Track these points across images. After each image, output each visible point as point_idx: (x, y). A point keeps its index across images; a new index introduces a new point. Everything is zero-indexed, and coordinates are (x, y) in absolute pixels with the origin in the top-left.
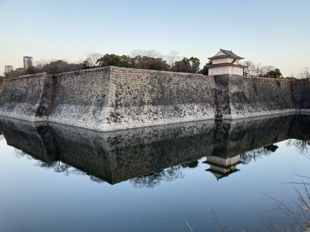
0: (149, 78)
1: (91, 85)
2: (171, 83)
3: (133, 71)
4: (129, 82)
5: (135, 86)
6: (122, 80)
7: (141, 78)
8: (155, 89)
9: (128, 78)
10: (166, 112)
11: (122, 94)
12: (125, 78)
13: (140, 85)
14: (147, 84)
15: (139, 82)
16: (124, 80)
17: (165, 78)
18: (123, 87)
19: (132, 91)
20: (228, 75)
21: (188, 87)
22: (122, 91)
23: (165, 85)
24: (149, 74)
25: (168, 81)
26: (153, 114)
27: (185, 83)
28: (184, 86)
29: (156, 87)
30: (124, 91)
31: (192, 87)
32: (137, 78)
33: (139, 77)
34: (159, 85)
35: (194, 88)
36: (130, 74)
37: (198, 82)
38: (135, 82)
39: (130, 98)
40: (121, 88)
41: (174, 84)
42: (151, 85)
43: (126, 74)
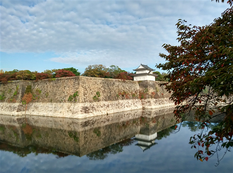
0: (102, 83)
1: (63, 89)
2: (114, 86)
3: (92, 79)
4: (91, 86)
5: (94, 88)
6: (87, 85)
7: (97, 83)
8: (106, 90)
9: (90, 83)
10: (114, 105)
11: (87, 94)
12: (88, 83)
13: (97, 88)
14: (101, 87)
15: (96, 86)
16: (88, 85)
17: (111, 82)
18: (88, 90)
19: (93, 92)
20: (147, 80)
21: (124, 88)
22: (87, 92)
23: (111, 87)
24: (102, 81)
25: (113, 85)
26: (106, 107)
27: (122, 86)
28: (122, 88)
29: (106, 89)
30: (88, 92)
31: (126, 88)
32: (95, 83)
33: (96, 83)
34: (108, 88)
35: (127, 90)
36: (91, 81)
37: (129, 85)
38: (94, 86)
39: (92, 96)
40: (86, 90)
41: (116, 87)
42: (103, 88)
43: (89, 81)
